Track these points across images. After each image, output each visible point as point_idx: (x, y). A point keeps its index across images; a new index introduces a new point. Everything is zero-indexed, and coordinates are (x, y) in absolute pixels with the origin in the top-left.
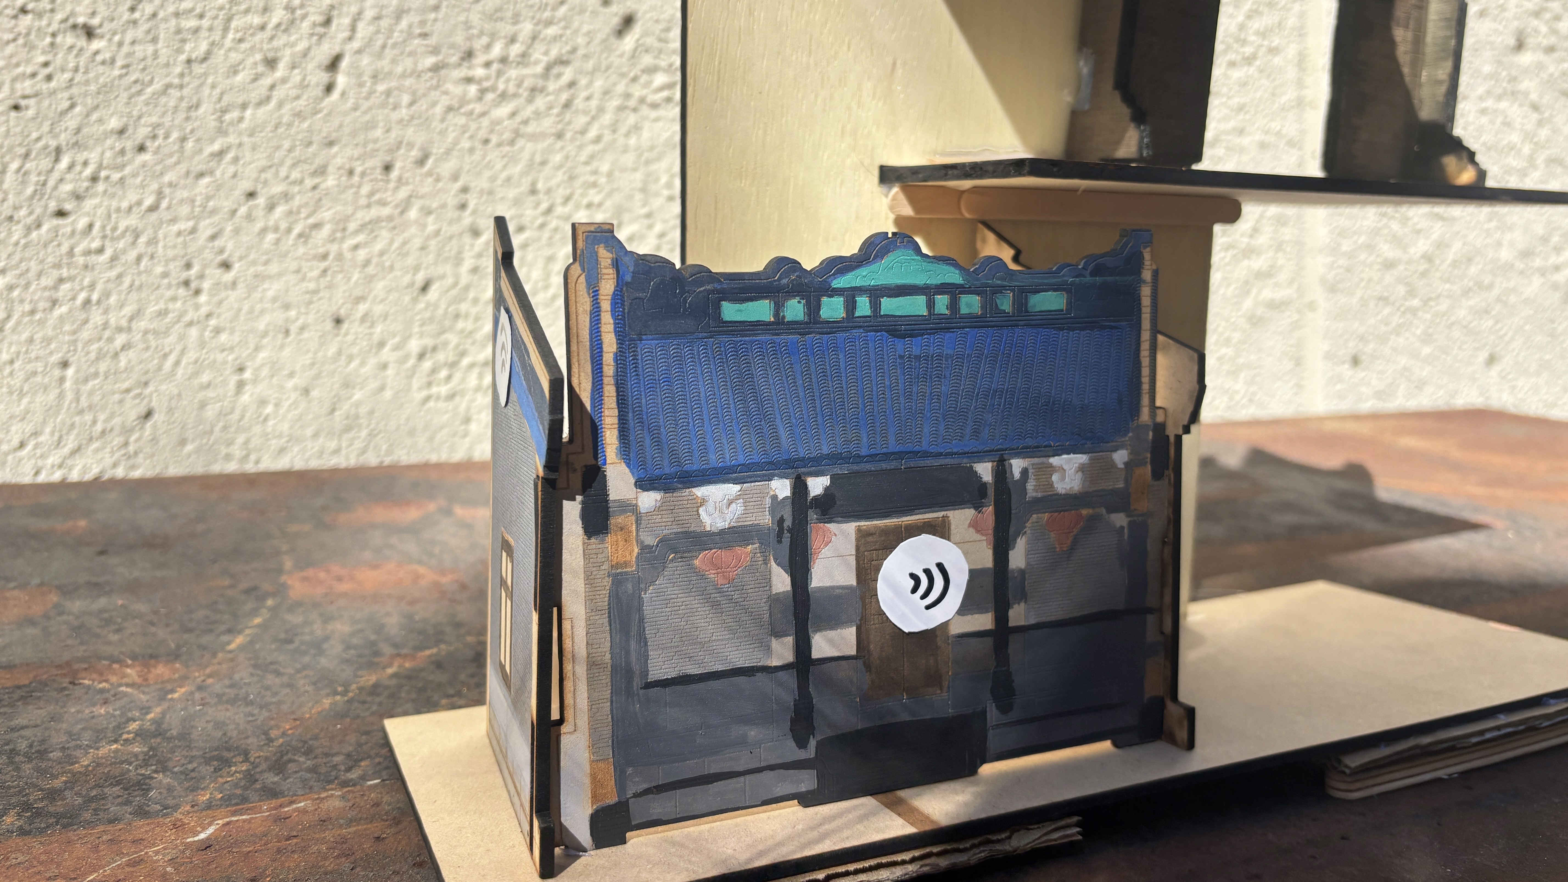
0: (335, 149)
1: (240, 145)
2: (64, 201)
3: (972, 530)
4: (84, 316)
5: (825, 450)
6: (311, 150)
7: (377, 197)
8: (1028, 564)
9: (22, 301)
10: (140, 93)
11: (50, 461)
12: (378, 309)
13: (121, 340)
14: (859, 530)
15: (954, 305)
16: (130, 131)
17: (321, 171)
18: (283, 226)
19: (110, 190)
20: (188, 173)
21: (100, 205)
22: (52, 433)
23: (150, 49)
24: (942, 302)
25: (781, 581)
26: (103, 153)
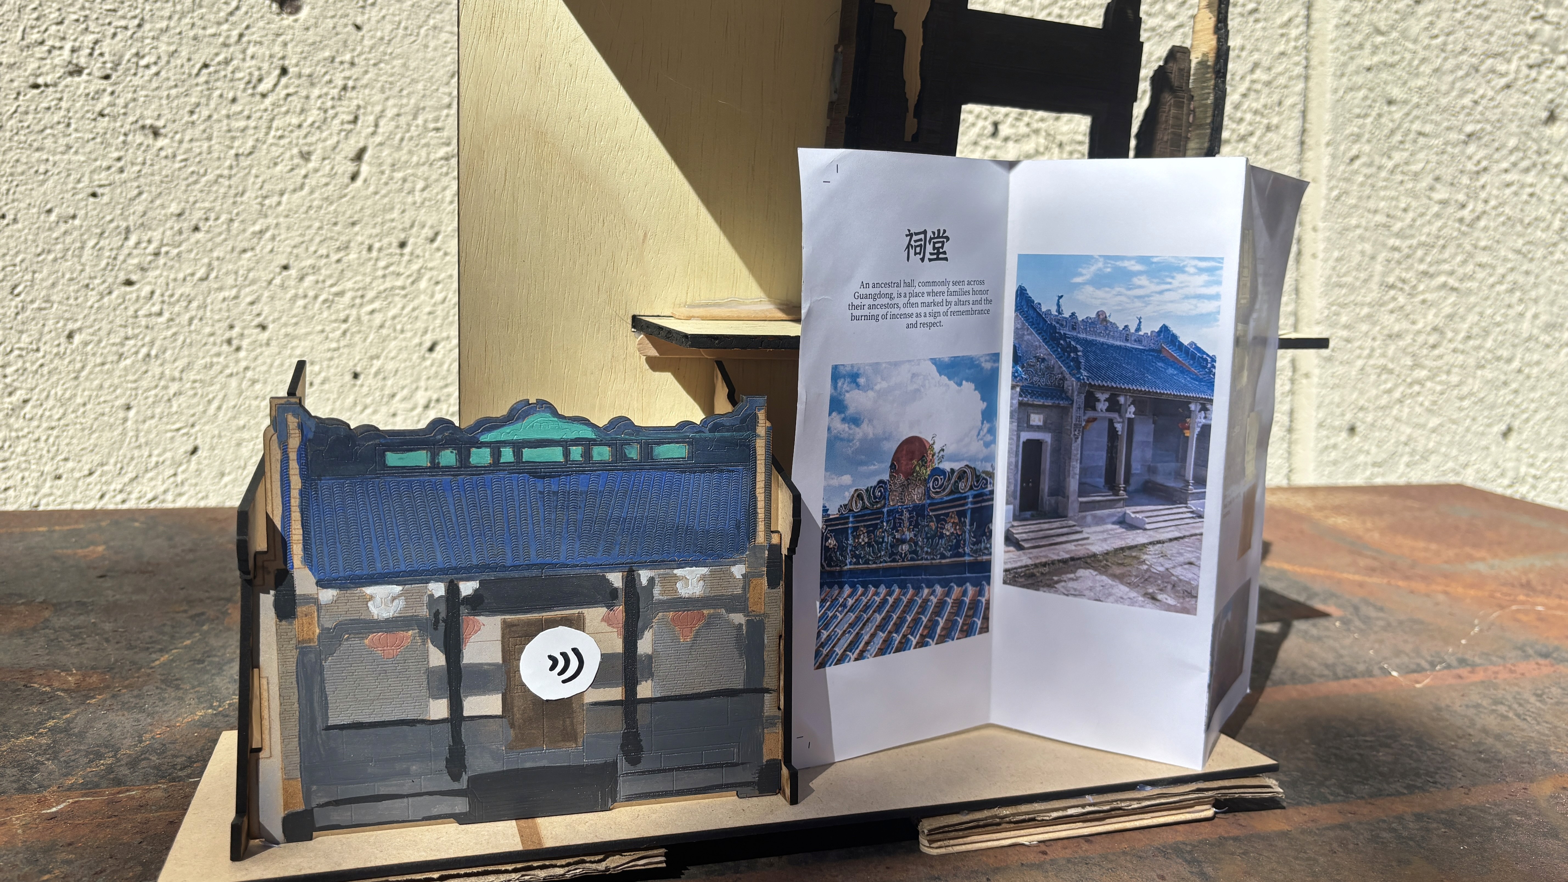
0: (357, 228)
1: (277, 225)
2: (131, 272)
3: (604, 624)
4: (144, 368)
5: (475, 562)
6: (337, 228)
7: (391, 269)
8: (654, 650)
9: (94, 354)
10: (196, 182)
11: (112, 487)
12: (391, 366)
13: (174, 388)
14: (504, 622)
15: (587, 454)
16: (187, 214)
17: (346, 247)
18: (311, 294)
19: (170, 263)
20: (233, 250)
21: (161, 275)
22: (116, 464)
23: (206, 145)
24: (576, 453)
25: (437, 658)
26: (164, 233)
